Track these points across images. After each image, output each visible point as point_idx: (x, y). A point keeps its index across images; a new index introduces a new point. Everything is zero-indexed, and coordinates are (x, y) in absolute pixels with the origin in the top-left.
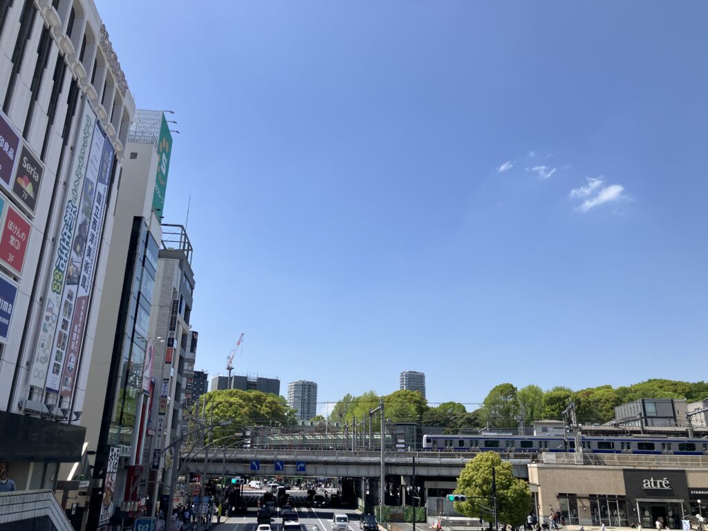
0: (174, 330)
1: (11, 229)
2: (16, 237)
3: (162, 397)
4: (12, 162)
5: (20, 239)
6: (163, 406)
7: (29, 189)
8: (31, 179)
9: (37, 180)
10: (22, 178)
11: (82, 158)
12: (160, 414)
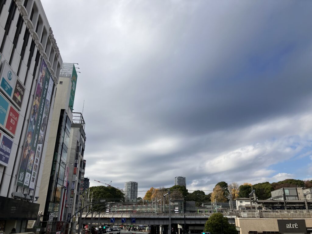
0: (77, 159)
1: (11, 116)
2: (13, 119)
3: (72, 189)
5: (15, 120)
6: (72, 194)
7: (19, 98)
8: (20, 94)
9: (22, 94)
12: (71, 197)
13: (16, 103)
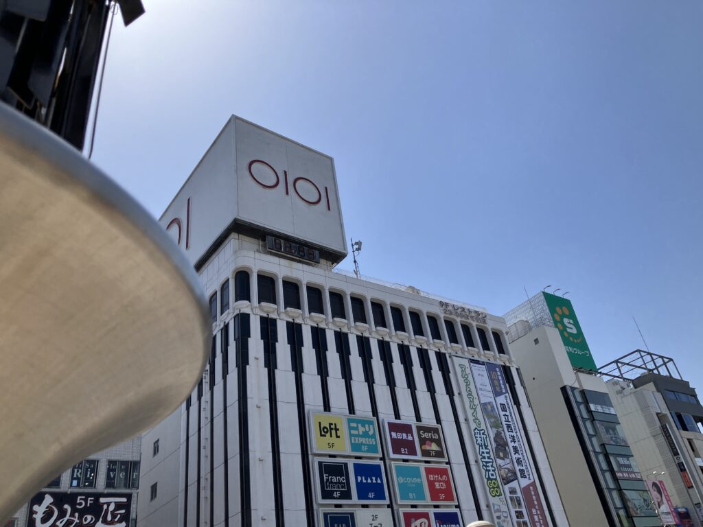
0: (678, 454)
1: (432, 479)
2: (440, 481)
4: (413, 441)
5: (443, 481)
10: (425, 444)
11: (471, 394)
13: (433, 456)
